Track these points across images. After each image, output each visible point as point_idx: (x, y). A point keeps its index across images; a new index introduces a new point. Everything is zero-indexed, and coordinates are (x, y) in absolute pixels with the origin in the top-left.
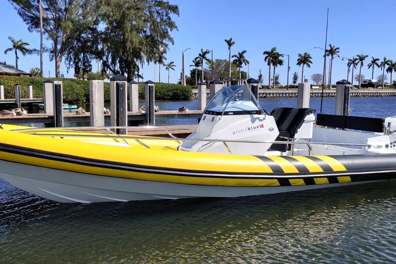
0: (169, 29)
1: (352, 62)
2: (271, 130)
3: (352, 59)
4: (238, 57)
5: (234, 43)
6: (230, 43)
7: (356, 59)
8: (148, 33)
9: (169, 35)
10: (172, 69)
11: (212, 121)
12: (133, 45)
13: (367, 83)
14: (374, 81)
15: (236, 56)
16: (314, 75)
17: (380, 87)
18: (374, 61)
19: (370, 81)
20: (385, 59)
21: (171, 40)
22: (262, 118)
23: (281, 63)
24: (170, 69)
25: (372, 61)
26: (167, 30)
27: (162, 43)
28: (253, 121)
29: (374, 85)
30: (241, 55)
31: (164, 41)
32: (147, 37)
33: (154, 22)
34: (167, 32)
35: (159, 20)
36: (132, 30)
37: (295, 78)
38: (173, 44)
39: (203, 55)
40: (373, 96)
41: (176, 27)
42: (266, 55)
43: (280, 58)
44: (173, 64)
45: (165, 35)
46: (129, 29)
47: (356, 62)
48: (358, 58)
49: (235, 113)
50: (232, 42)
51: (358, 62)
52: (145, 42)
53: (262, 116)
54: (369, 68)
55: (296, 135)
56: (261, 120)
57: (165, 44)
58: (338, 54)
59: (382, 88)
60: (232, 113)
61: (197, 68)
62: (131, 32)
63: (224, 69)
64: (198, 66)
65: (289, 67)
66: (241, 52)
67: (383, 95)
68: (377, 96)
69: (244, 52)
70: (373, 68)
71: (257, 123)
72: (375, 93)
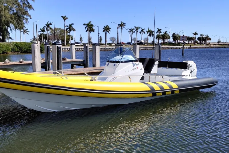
0: (28, 10)
1: (131, 31)
2: (141, 69)
3: (131, 29)
4: (68, 27)
5: (67, 18)
6: (65, 18)
7: (133, 29)
8: (15, 12)
9: (28, 13)
10: (28, 34)
11: (114, 66)
12: (6, 19)
13: (139, 42)
14: (143, 41)
15: (67, 26)
16: (111, 38)
17: (146, 45)
18: (142, 30)
19: (141, 41)
20: (148, 29)
21: (29, 16)
22: (137, 64)
23: (93, 31)
24: (26, 33)
25: (141, 30)
26: (27, 10)
27: (24, 18)
28: (134, 65)
29: (143, 43)
30: (70, 26)
31: (25, 17)
32: (14, 14)
33: (19, 5)
34: (27, 12)
35: (21, 4)
36: (5, 9)
37: (101, 39)
38: (31, 18)
39: (48, 25)
40: (143, 49)
41: (33, 8)
42: (85, 26)
43: (93, 27)
44: (27, 30)
45: (26, 13)
46: (3, 9)
47: (134, 31)
48: (135, 28)
49: (126, 62)
50: (66, 18)
51: (135, 31)
52: (14, 17)
53: (137, 63)
54: (140, 34)
55: (151, 71)
56: (137, 65)
57: (26, 18)
58: (125, 26)
59: (147, 45)
60: (124, 62)
61: (43, 33)
62: (5, 11)
63: (59, 34)
64: (43, 32)
65: (99, 33)
66: (70, 24)
67: (148, 49)
68: (145, 49)
69: (73, 24)
70: (142, 34)
71: (136, 66)
72: (144, 48)
